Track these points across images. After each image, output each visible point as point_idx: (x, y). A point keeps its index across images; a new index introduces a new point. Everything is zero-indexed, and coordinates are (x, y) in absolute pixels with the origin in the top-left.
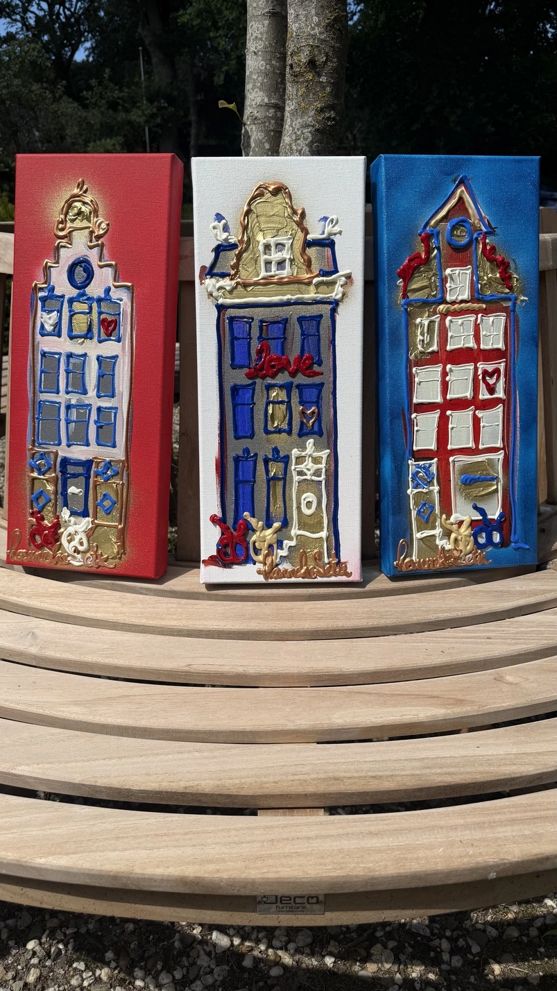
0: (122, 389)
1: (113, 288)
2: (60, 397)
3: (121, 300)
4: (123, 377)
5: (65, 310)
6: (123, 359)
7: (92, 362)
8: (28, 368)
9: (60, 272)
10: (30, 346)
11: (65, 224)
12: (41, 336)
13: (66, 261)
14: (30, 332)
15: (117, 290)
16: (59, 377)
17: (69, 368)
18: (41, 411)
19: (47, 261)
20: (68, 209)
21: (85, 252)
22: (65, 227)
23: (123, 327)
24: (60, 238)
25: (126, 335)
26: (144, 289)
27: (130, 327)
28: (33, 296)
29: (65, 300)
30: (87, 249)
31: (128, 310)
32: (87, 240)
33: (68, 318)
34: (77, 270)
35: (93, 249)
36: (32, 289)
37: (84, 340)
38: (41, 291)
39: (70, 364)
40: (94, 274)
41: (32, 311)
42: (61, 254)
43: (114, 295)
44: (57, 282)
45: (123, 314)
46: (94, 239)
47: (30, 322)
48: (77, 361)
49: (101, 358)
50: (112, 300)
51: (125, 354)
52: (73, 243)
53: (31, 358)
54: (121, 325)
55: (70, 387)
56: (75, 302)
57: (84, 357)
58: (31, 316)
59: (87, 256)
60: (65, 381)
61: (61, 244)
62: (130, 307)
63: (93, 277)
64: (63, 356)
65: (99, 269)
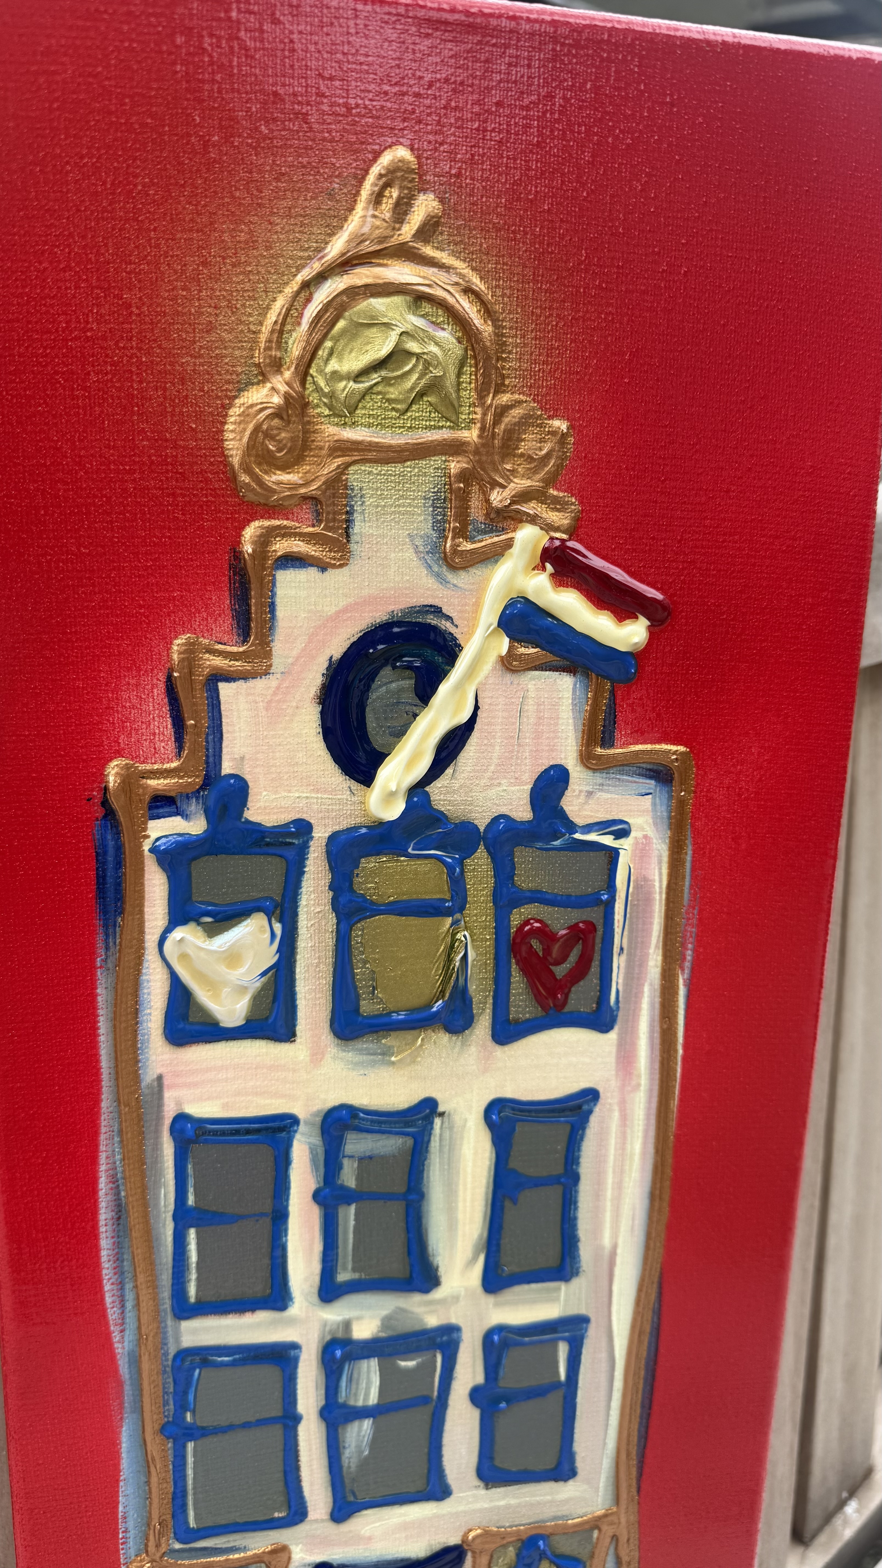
5: (312, 902)
6: (623, 1104)
7: (462, 1138)
8: (105, 1215)
9: (279, 701)
10: (106, 1103)
11: (304, 424)
12: (172, 1047)
13: (310, 641)
14: (102, 1031)
15: (600, 785)
16: (286, 1235)
17: (340, 1182)
18: (191, 1397)
19: (193, 644)
20: (317, 336)
21: (428, 589)
22: (305, 440)
23: (623, 958)
24: (270, 511)
25: (643, 992)
26: (741, 771)
27: (660, 958)
28: (111, 844)
29: (312, 849)
30: (438, 576)
31: (657, 878)
32: (438, 522)
33: (329, 941)
34: (380, 686)
35: (473, 570)
36: (105, 803)
37: (422, 1040)
38: (161, 811)
39: (346, 1162)
40: (477, 708)
41: (110, 926)
42: (278, 601)
43: (586, 807)
44: (260, 756)
45: (630, 898)
46: (481, 519)
47: (96, 980)
48: (380, 1143)
49: (507, 1113)
50: (577, 836)
51: (634, 1083)
52: (354, 538)
53: (118, 1163)
54: (616, 949)
55: (345, 1269)
56: (372, 859)
57: (419, 1119)
58: (107, 948)
59: (437, 611)
60: (318, 1247)
61: (281, 547)
62: (665, 859)
63: (475, 722)
64: (303, 1134)
65: (509, 677)
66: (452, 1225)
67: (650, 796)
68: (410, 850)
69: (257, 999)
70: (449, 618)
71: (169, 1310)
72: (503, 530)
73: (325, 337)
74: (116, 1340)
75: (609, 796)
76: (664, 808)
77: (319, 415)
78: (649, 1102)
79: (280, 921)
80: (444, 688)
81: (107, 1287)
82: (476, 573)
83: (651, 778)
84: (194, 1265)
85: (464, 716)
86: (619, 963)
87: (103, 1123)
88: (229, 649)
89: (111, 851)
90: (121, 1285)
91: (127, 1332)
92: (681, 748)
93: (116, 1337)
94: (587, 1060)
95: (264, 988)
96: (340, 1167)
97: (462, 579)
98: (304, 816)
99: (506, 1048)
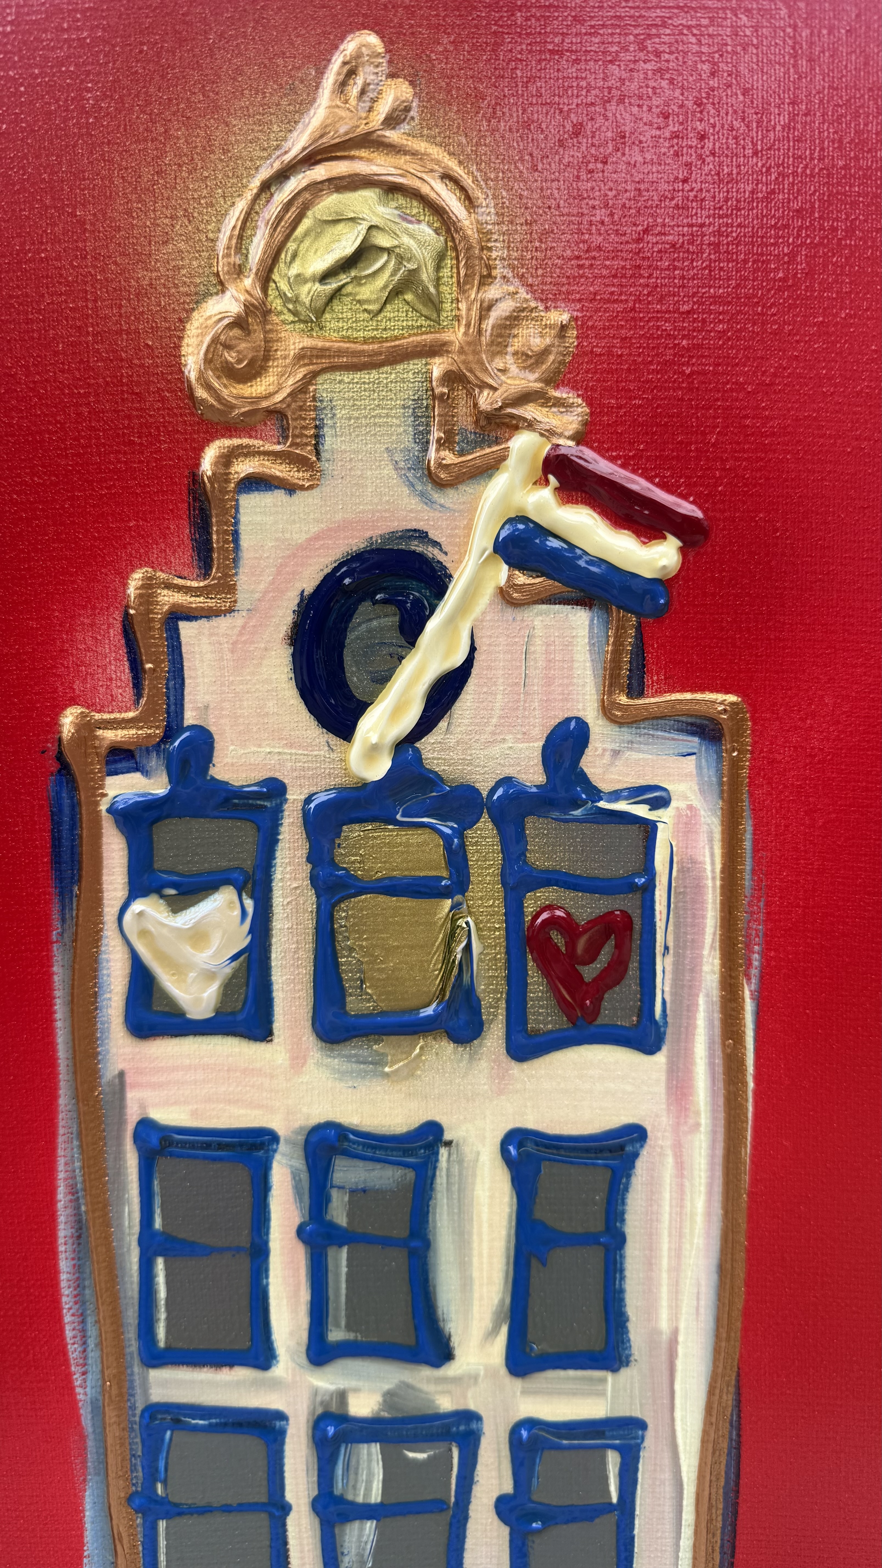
0: (675, 1316)
1: (598, 727)
2: (276, 1384)
3: (661, 802)
4: (678, 1254)
5: (288, 876)
6: (678, 1148)
7: (474, 1175)
8: (64, 1231)
9: (245, 642)
10: (64, 1100)
11: (266, 332)
12: (134, 1039)
13: (279, 573)
14: (58, 1016)
15: (628, 742)
16: (267, 1277)
17: (328, 1217)
18: (162, 1464)
19: (150, 578)
20: (279, 237)
21: (411, 511)
22: (267, 350)
23: (669, 959)
24: (229, 429)
25: (697, 1005)
26: (811, 727)
27: (717, 962)
28: (66, 802)
29: (286, 813)
30: (422, 494)
31: (708, 860)
32: (421, 432)
33: (309, 923)
34: (359, 624)
35: (462, 488)
36: (60, 757)
37: (422, 1048)
38: (119, 766)
39: (335, 1194)
40: (473, 649)
41: (65, 894)
42: (242, 528)
43: (613, 769)
44: (226, 705)
45: (673, 884)
46: (471, 428)
47: (52, 957)
48: (376, 1173)
49: (530, 1148)
50: (602, 804)
51: (691, 1121)
52: (324, 455)
53: (77, 1171)
54: (659, 949)
55: (337, 1325)
56: (356, 827)
57: (421, 1147)
58: (63, 920)
59: (422, 536)
60: (305, 1295)
61: (243, 468)
62: (717, 836)
63: (472, 666)
64: (283, 1155)
65: (510, 613)
66: (466, 1283)
67: (694, 757)
68: (398, 817)
69: (228, 988)
70: (436, 544)
71: (136, 1355)
72: (497, 442)
73: (287, 238)
74: (77, 1383)
75: (641, 756)
76: (712, 772)
77: (283, 322)
78: (713, 1147)
79: (252, 897)
80: (432, 625)
81: (67, 1318)
82: (467, 489)
83: (693, 734)
84: (163, 1302)
85: (458, 659)
86: (663, 965)
87: (61, 1123)
88: (189, 583)
89: (67, 810)
90: (82, 1318)
91: (89, 1376)
92: (732, 698)
93: (77, 1379)
94: (629, 1088)
95: (234, 975)
96: (328, 1200)
97: (450, 498)
98: (278, 775)
99: (525, 1065)
